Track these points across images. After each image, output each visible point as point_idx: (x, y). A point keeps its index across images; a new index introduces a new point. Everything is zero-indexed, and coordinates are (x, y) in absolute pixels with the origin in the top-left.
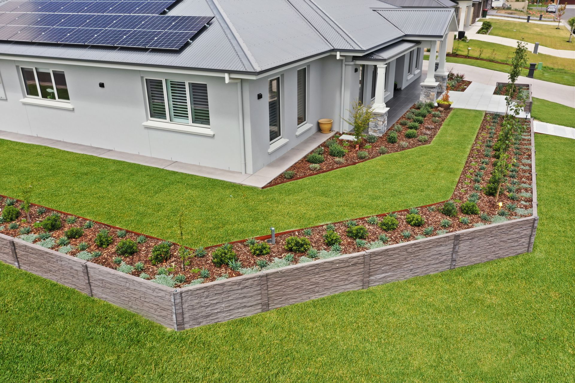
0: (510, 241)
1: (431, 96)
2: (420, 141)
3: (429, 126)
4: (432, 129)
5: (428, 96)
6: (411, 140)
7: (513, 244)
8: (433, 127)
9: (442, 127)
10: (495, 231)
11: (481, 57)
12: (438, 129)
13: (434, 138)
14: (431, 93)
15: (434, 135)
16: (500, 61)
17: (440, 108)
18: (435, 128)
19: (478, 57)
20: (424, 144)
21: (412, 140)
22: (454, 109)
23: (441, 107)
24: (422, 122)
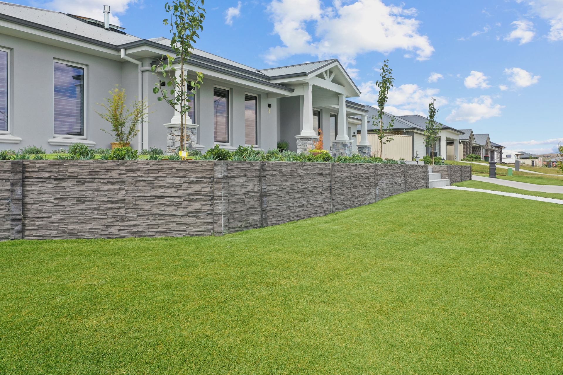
0: (162, 201)
1: (308, 150)
5: (305, 150)
7: (171, 210)
10: (118, 172)
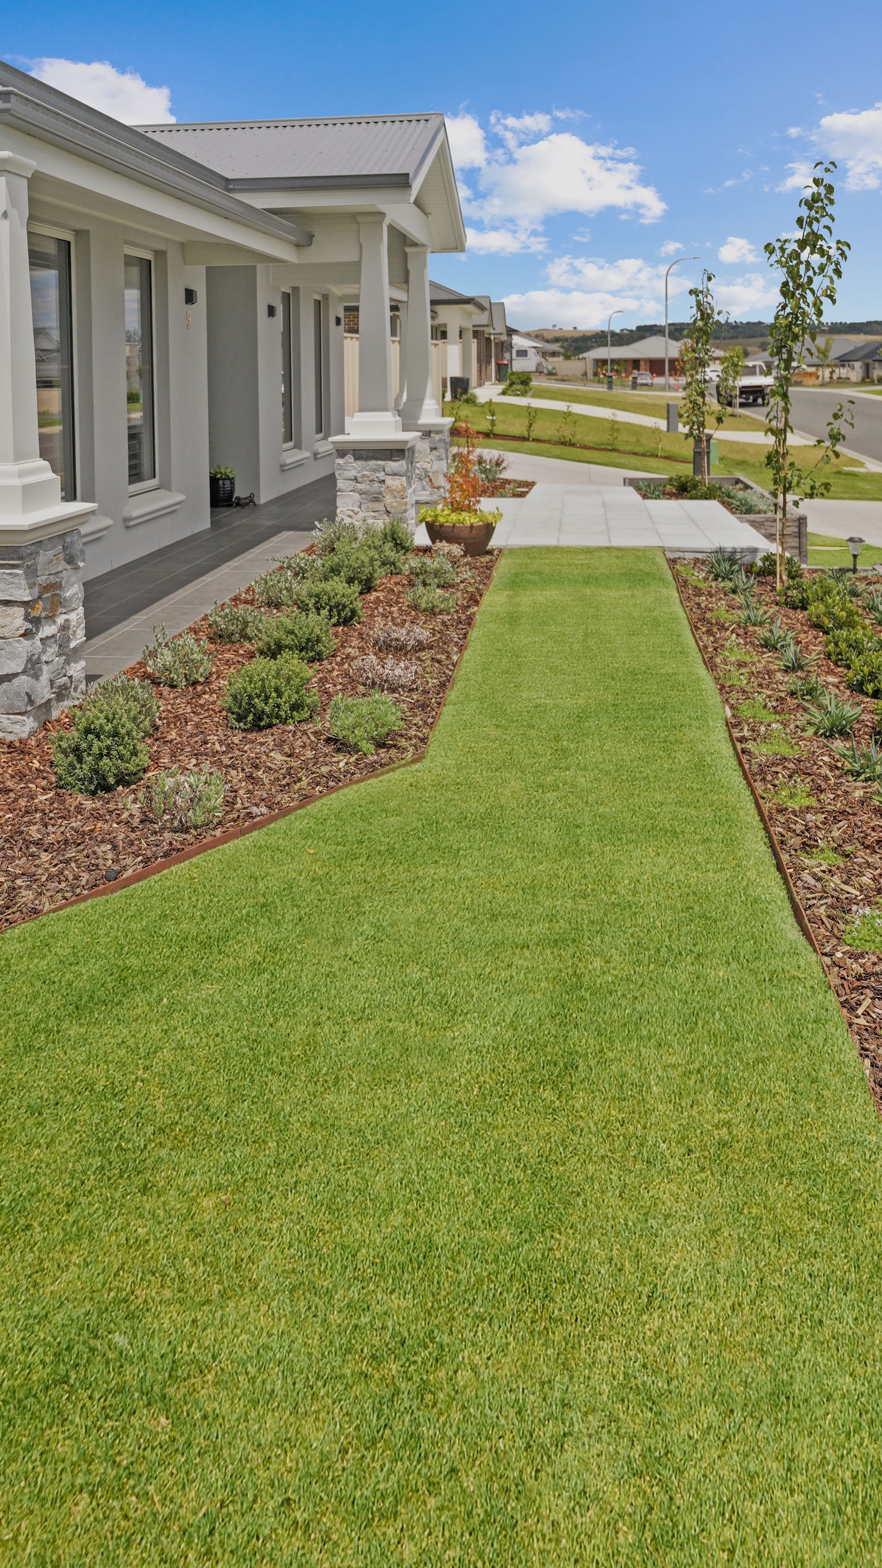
1: (388, 499)
2: (340, 745)
3: (401, 633)
4: (420, 647)
5: (377, 498)
6: (268, 738)
8: (422, 633)
9: (474, 634)
11: (533, 435)
12: (461, 649)
13: (446, 710)
14: (389, 481)
15: (443, 685)
16: (592, 445)
17: (444, 543)
18: (440, 643)
19: (526, 434)
20: (373, 769)
21: (279, 745)
22: (513, 551)
23: (449, 541)
24: (354, 612)
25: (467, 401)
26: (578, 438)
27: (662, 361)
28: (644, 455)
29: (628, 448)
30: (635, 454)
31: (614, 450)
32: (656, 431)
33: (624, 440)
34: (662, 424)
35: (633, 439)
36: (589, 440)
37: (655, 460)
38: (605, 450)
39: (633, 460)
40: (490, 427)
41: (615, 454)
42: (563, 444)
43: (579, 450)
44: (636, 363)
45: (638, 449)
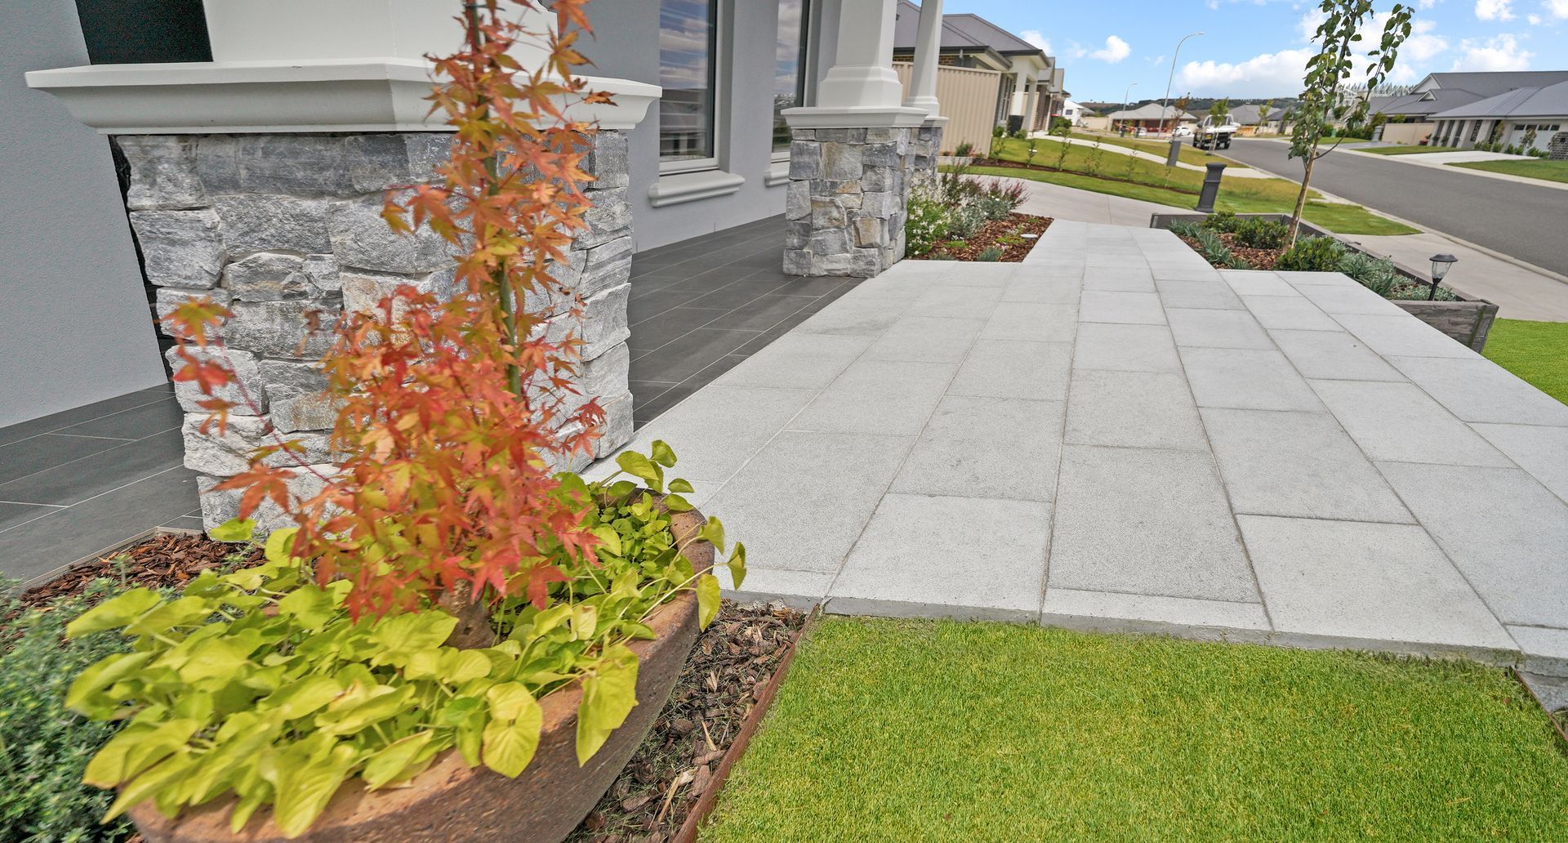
11: (1064, 165)
19: (1057, 166)
25: (1018, 137)
26: (1100, 170)
27: (1159, 121)
28: (1152, 186)
29: (1140, 179)
30: (1146, 184)
31: (1128, 181)
32: (1159, 165)
33: (1139, 173)
34: (1163, 161)
35: (1143, 171)
36: (1109, 170)
37: (1162, 190)
38: (1121, 180)
39: (1144, 190)
40: (1028, 158)
41: (1129, 184)
42: (1087, 174)
43: (1100, 180)
44: (1136, 123)
45: (1148, 181)
